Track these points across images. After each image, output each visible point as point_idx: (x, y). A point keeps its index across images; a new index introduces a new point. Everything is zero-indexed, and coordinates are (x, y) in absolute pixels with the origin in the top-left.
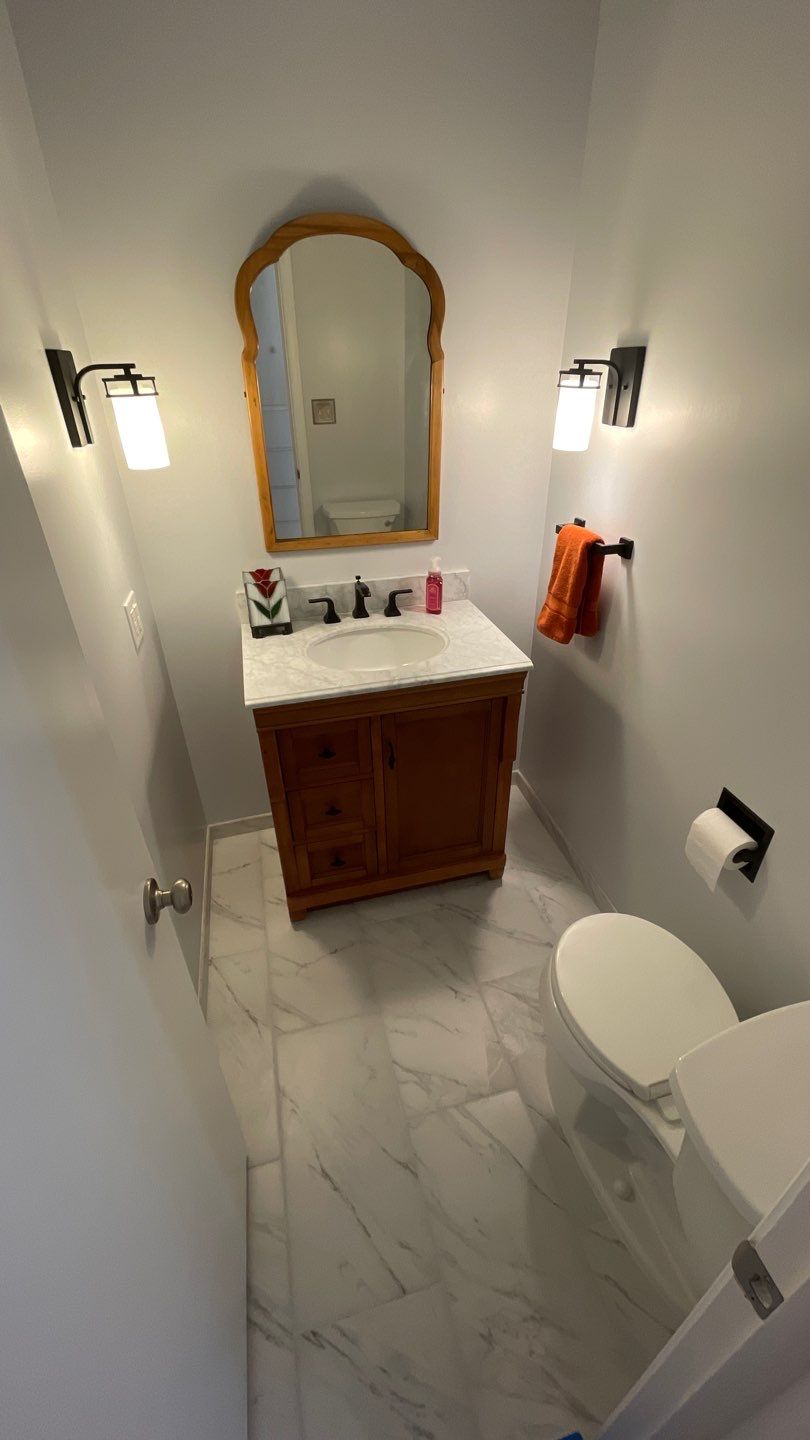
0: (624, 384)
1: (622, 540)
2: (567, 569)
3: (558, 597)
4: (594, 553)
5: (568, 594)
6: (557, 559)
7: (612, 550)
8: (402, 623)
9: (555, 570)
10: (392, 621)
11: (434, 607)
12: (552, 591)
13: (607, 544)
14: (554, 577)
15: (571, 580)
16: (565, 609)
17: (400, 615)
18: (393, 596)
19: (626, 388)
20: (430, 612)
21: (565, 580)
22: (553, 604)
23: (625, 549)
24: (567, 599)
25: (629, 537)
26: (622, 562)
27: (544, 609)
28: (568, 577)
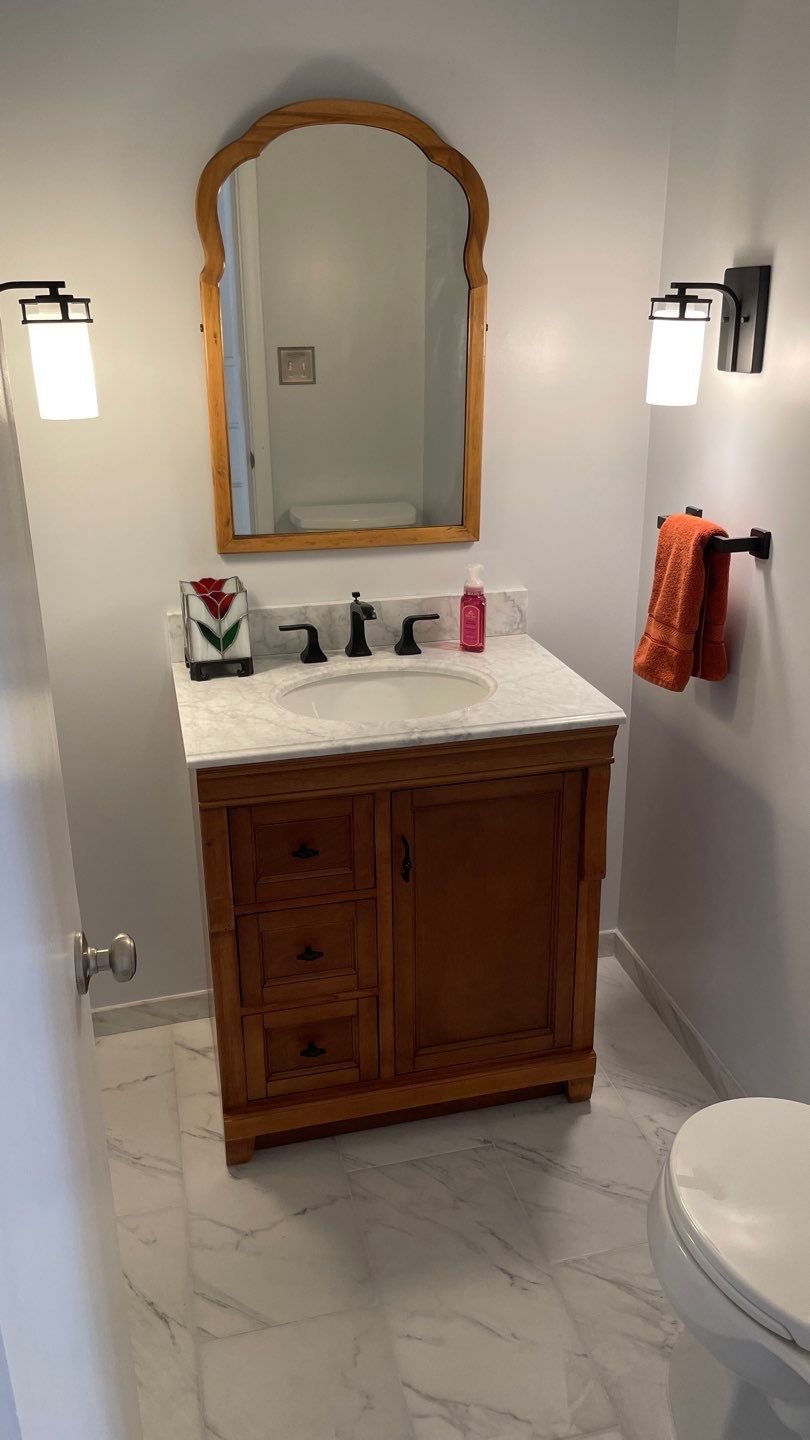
0: (744, 314)
1: (754, 532)
2: (674, 577)
3: (663, 621)
4: (714, 551)
5: (678, 614)
6: (660, 563)
7: (739, 545)
8: (422, 664)
9: (658, 581)
10: (407, 661)
11: (473, 640)
12: (654, 614)
13: (732, 536)
14: (656, 592)
15: (681, 594)
16: (674, 638)
17: (419, 652)
18: (409, 623)
19: (747, 319)
20: (466, 648)
21: (672, 593)
22: (656, 632)
23: (759, 545)
24: (676, 622)
25: (764, 528)
26: (757, 565)
27: (643, 641)
28: (676, 589)
